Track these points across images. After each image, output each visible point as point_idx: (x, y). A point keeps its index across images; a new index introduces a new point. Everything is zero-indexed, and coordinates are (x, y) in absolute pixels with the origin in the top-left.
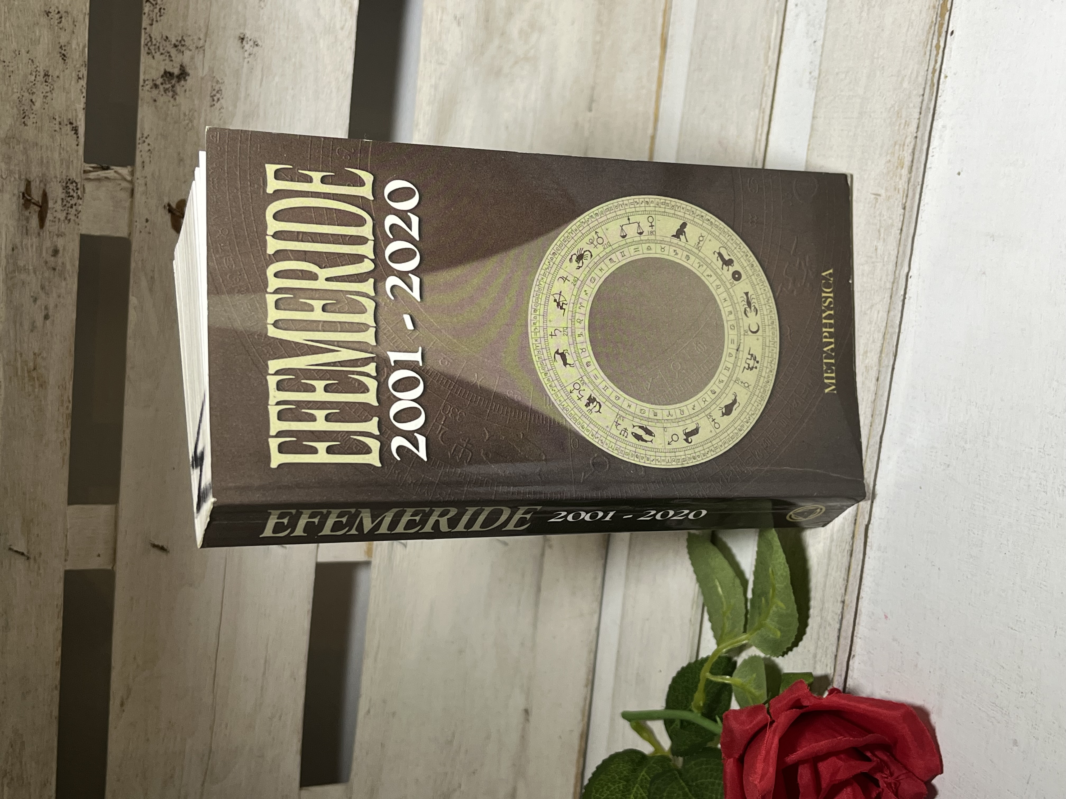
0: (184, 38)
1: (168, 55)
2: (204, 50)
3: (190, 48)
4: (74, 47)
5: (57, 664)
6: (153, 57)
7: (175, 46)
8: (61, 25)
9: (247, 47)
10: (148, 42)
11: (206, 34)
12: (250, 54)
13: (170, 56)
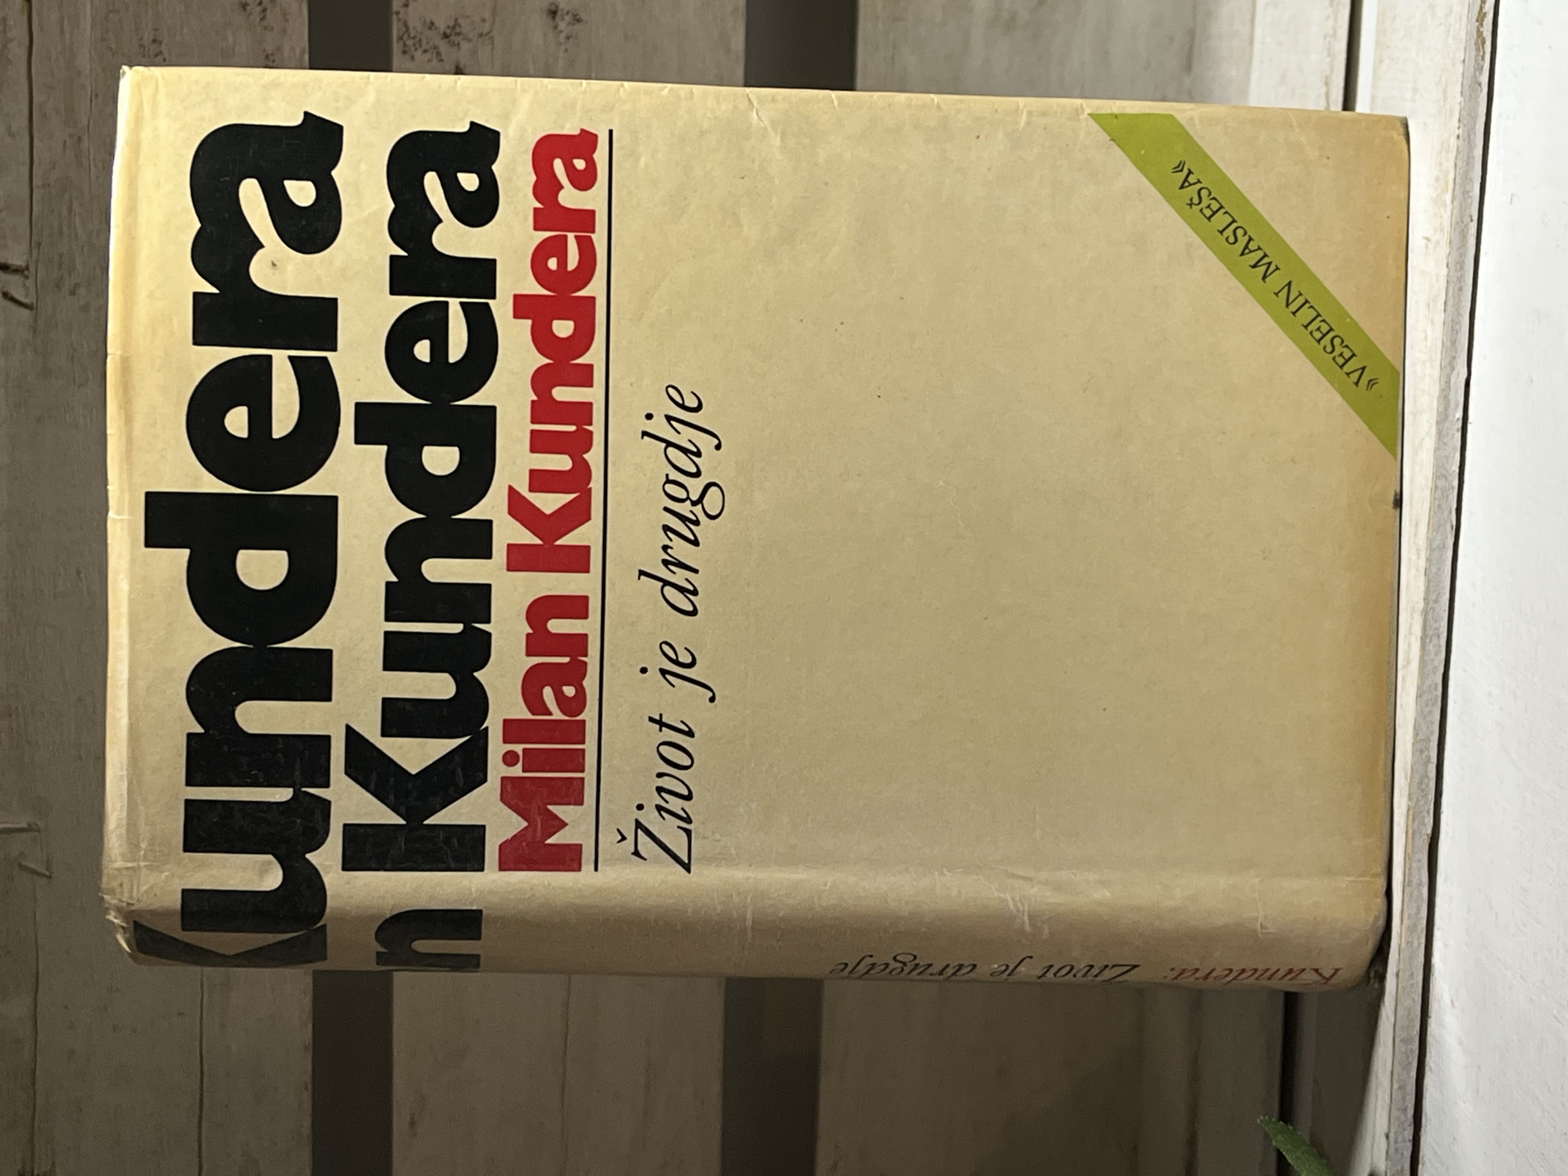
0: (460, 21)
1: (435, 51)
2: (492, 39)
3: (471, 36)
4: (286, 55)
5: (306, 1048)
6: (413, 58)
7: (446, 36)
8: (265, 23)
9: (562, 25)
10: (403, 35)
11: (494, 12)
12: (568, 37)
13: (438, 54)
